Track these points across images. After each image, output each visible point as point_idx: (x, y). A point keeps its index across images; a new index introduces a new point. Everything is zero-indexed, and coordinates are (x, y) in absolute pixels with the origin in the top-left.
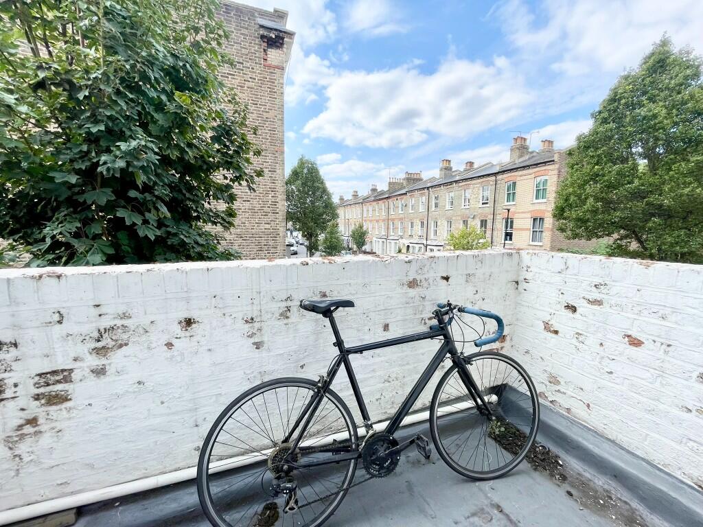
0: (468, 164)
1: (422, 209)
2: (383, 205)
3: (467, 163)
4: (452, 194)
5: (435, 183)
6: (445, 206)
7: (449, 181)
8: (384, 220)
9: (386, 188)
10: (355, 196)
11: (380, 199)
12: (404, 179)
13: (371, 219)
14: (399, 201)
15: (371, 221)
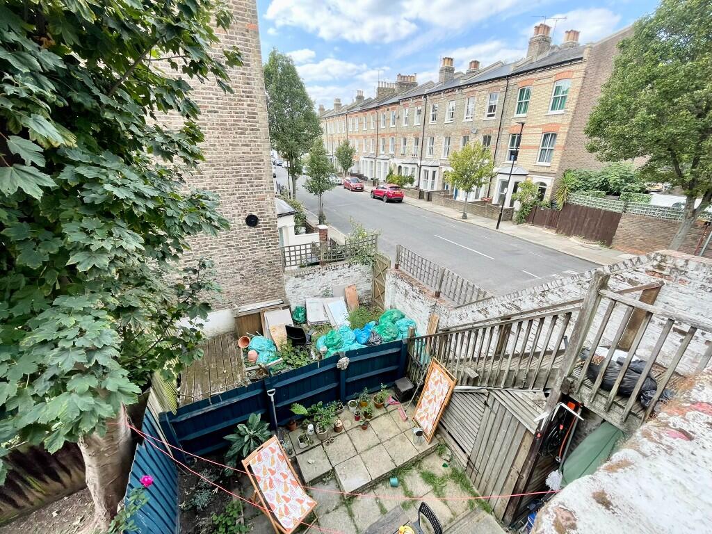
0: (473, 64)
1: (417, 121)
2: (372, 117)
3: (471, 63)
4: (453, 104)
5: (434, 89)
6: (444, 118)
7: (451, 86)
8: (372, 136)
9: (374, 96)
10: (338, 105)
11: (368, 110)
12: (396, 84)
13: (357, 134)
14: (390, 111)
15: (357, 137)
